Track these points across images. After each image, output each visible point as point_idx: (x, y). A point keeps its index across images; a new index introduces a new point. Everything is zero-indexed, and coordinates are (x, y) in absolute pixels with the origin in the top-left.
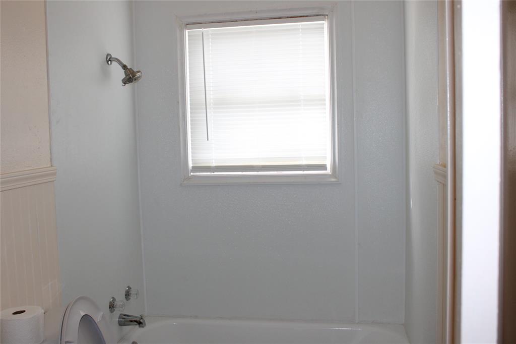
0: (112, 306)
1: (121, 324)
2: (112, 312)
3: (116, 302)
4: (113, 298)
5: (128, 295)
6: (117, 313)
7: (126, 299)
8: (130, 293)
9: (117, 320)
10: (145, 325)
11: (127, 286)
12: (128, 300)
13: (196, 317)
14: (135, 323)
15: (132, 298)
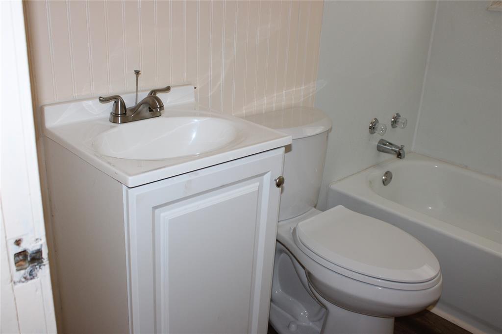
0: (372, 128)
1: (380, 149)
2: (372, 133)
3: (377, 124)
4: (376, 119)
5: (395, 123)
6: (377, 136)
7: (392, 125)
8: (398, 120)
9: (377, 144)
10: (404, 157)
11: (397, 113)
12: (394, 128)
13: (466, 167)
14: (395, 153)
15: (399, 126)
